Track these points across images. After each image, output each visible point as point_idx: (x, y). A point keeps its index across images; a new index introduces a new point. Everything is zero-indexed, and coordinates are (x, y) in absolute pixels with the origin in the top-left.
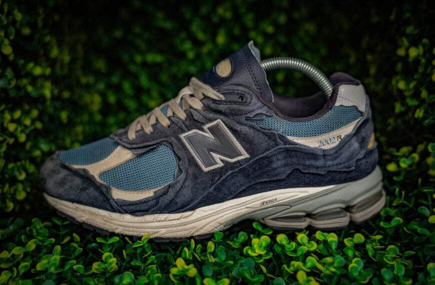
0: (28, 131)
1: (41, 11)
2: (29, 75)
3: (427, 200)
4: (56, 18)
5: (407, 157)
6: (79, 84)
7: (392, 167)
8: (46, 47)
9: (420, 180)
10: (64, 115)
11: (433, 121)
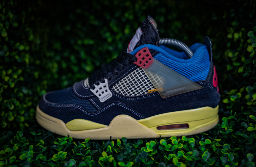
0: (16, 81)
1: (24, 13)
2: (17, 50)
3: (246, 119)
4: (33, 18)
5: (234, 95)
6: (45, 56)
7: (226, 101)
8: (27, 34)
9: (242, 107)
10: (36, 74)
11: (248, 74)
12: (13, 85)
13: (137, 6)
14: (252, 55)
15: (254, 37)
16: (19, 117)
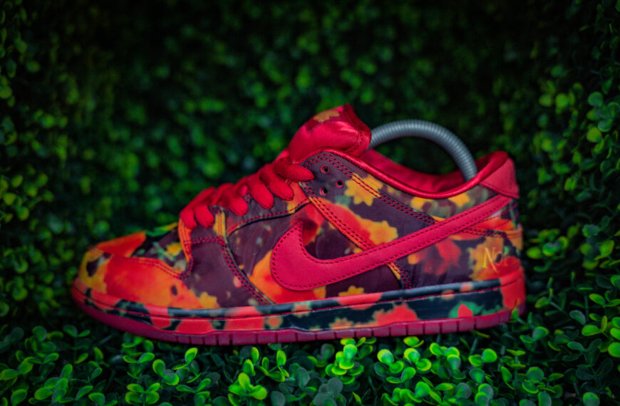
0: (32, 205)
1: (55, 39)
2: (36, 126)
3: (582, 301)
4: (77, 49)
5: (553, 242)
6: (107, 140)
7: (534, 253)
8: (61, 89)
9: (573, 275)
10: (85, 183)
11: (589, 195)
12: (24, 214)
13: (328, 22)
14: (597, 150)
15: (604, 108)
16: (40, 288)
